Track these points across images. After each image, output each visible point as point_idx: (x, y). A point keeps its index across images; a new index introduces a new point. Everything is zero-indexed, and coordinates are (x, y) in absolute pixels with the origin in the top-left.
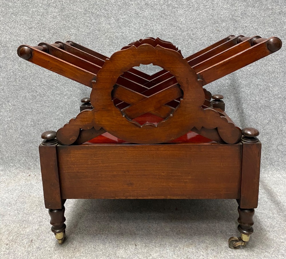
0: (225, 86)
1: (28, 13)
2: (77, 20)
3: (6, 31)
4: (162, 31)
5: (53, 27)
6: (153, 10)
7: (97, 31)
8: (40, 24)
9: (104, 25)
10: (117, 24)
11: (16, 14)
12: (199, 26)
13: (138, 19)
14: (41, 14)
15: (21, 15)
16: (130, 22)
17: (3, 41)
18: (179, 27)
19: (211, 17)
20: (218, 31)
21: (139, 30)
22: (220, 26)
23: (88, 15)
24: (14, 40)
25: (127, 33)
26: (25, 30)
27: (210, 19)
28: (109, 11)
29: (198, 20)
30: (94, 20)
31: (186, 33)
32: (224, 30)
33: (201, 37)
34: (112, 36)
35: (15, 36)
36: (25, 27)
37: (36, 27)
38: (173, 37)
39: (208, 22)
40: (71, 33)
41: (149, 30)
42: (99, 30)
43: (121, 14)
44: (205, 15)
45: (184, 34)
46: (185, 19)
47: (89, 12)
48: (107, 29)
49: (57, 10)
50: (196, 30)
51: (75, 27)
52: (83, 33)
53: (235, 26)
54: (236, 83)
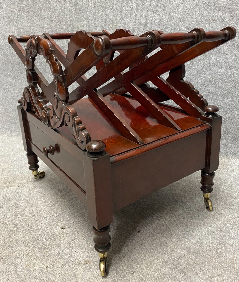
0: (217, 75)
1: (50, 8)
2: (88, 13)
3: (34, 23)
4: (161, 22)
5: (69, 19)
6: (153, 2)
7: (103, 23)
8: (59, 18)
9: (109, 17)
10: (120, 16)
11: (41, 9)
12: (195, 15)
13: (140, 10)
14: (59, 8)
15: (45, 9)
16: (132, 13)
17: (31, 32)
18: (176, 17)
19: (208, 7)
20: (214, 20)
21: (139, 20)
22: (216, 15)
23: (96, 8)
24: (39, 31)
25: (129, 23)
26: (47, 23)
27: (207, 9)
28: (114, 4)
29: (195, 10)
30: (101, 13)
31: (182, 23)
32: (219, 20)
33: (197, 26)
34: (116, 27)
35: (40, 28)
36: (47, 20)
37: (55, 20)
38: (170, 27)
39: (205, 12)
40: (82, 24)
41: (149, 21)
42: (105, 22)
43: (124, 6)
44: (202, 5)
45: (181, 24)
46: (182, 9)
47: (98, 5)
48: (112, 20)
49: (72, 5)
50: (193, 19)
51: (86, 19)
52: (92, 25)
53: (231, 16)
54: (228, 72)
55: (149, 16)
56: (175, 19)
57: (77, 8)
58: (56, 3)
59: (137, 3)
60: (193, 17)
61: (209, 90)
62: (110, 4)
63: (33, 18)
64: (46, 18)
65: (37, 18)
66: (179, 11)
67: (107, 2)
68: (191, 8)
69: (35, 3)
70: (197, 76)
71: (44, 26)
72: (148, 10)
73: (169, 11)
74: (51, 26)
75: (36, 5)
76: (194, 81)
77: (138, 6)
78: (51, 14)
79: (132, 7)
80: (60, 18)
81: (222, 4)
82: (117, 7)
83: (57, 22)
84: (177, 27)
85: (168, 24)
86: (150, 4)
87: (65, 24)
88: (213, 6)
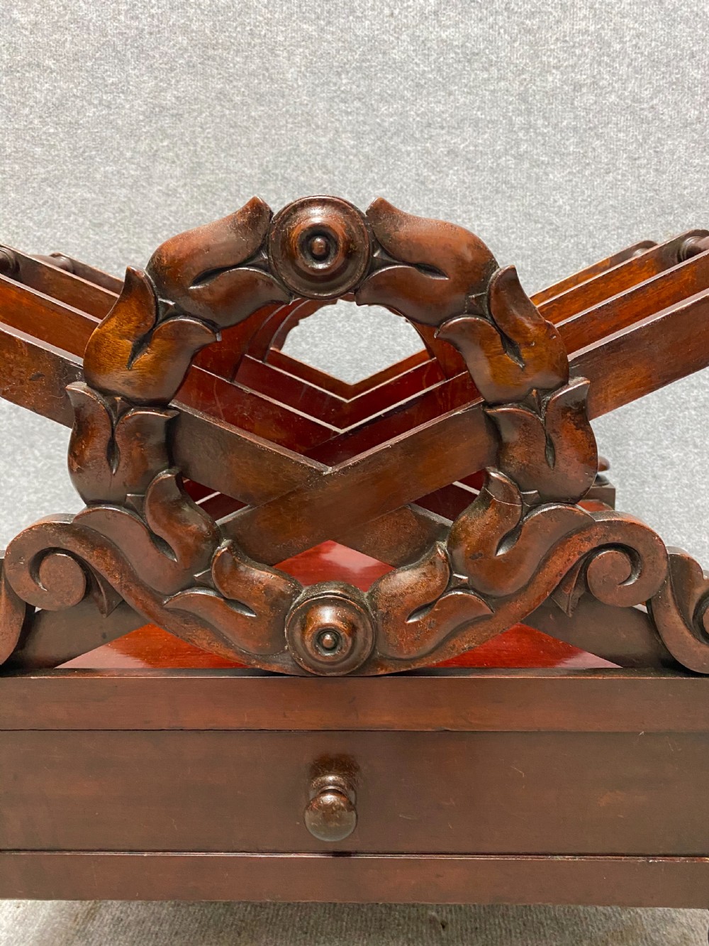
55: (459, 217)
56: (546, 230)
57: (199, 183)
58: (115, 162)
59: (418, 175)
60: (605, 223)
61: (663, 458)
62: (320, 172)
63: (23, 212)
64: (74, 214)
65: (39, 213)
66: (558, 204)
67: (309, 168)
68: (600, 194)
69: (29, 158)
70: (625, 413)
71: (67, 244)
72: (454, 199)
73: (527, 204)
74: (97, 242)
75: (35, 168)
76: (614, 429)
77: (423, 183)
78: (94, 202)
79: (402, 188)
80: (132, 216)
81: (695, 188)
82: (348, 183)
83: (121, 229)
84: (556, 256)
85: (524, 245)
86: (461, 177)
87: (150, 236)
88: (668, 192)
